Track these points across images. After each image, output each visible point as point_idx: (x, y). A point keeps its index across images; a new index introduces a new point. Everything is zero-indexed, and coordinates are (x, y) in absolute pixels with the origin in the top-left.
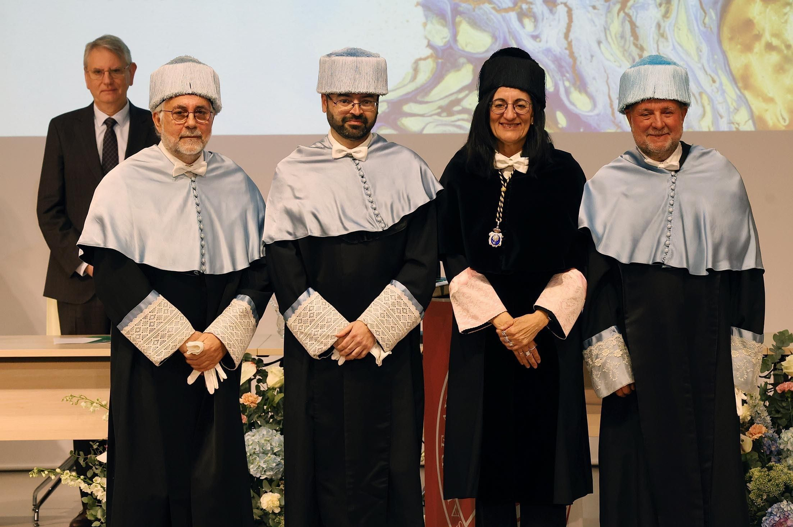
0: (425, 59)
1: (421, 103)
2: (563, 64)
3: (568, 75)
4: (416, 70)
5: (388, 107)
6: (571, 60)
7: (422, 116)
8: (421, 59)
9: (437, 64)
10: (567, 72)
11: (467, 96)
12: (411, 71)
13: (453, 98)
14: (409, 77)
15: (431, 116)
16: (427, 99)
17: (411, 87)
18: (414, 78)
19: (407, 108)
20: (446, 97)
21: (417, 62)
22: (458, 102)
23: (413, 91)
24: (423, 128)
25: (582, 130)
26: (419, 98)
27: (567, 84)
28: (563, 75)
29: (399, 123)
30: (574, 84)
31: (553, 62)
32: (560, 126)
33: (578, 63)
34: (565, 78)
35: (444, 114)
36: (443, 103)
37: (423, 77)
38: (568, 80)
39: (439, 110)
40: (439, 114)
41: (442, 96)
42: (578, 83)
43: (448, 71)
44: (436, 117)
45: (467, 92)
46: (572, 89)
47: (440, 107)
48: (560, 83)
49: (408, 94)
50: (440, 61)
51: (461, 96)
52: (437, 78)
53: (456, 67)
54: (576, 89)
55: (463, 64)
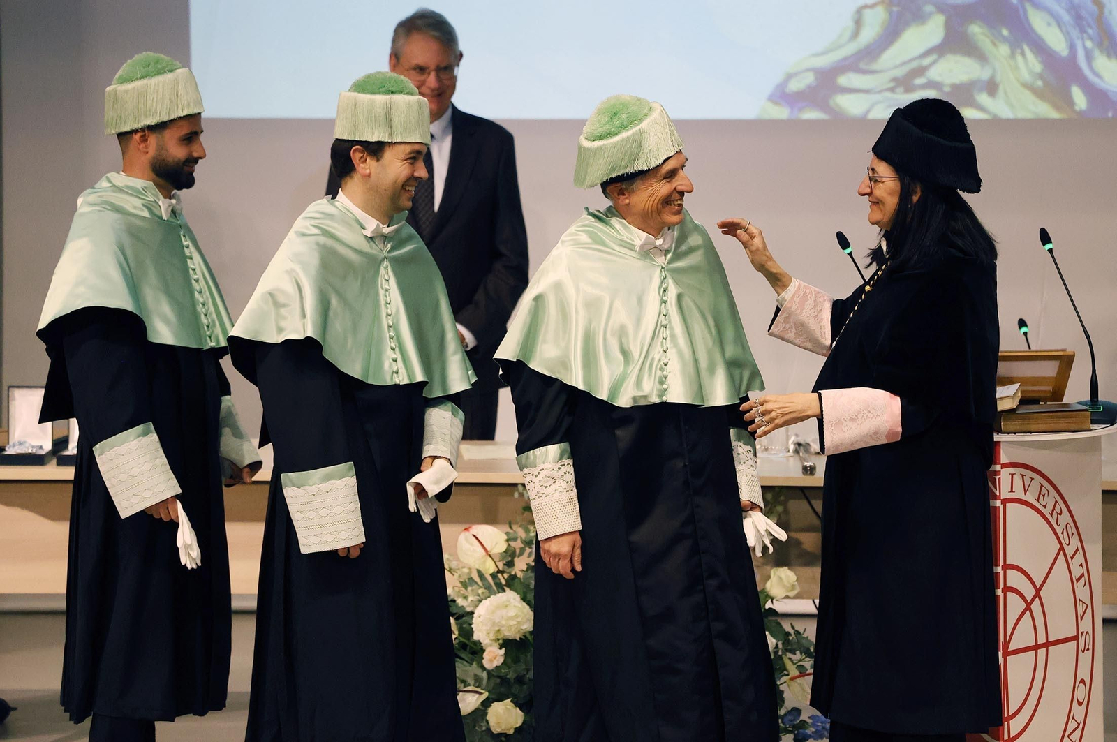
0: (872, 6)
1: (865, 72)
2: (1084, 13)
3: (1090, 31)
4: (858, 23)
5: (816, 79)
6: (1095, 8)
7: (867, 91)
8: (866, 7)
9: (891, 14)
10: (1089, 26)
11: (934, 62)
12: (851, 24)
13: (914, 65)
14: (848, 34)
15: (881, 92)
16: (875, 66)
17: (850, 49)
18: (856, 34)
19: (843, 80)
20: (904, 64)
21: (859, 11)
22: (921, 71)
23: (853, 55)
24: (868, 111)
25: (1110, 115)
26: (862, 65)
27: (1089, 44)
28: (1083, 31)
29: (831, 103)
30: (1100, 45)
31: (1068, 11)
32: (1077, 108)
33: (1106, 12)
34: (1085, 35)
35: (900, 90)
36: (900, 73)
37: (869, 33)
38: (1091, 38)
39: (892, 84)
40: (892, 90)
41: (898, 62)
42: (1106, 43)
43: (907, 24)
44: (888, 94)
45: (934, 57)
46: (1097, 53)
47: (894, 79)
48: (1079, 44)
49: (845, 59)
50: (895, 9)
51: (926, 61)
52: (891, 34)
53: (919, 18)
54: (1101, 52)
55: (931, 14)
